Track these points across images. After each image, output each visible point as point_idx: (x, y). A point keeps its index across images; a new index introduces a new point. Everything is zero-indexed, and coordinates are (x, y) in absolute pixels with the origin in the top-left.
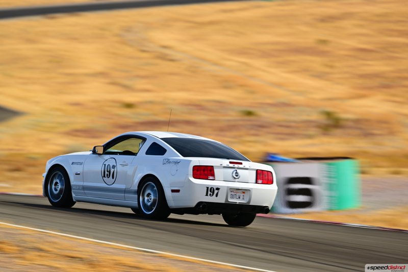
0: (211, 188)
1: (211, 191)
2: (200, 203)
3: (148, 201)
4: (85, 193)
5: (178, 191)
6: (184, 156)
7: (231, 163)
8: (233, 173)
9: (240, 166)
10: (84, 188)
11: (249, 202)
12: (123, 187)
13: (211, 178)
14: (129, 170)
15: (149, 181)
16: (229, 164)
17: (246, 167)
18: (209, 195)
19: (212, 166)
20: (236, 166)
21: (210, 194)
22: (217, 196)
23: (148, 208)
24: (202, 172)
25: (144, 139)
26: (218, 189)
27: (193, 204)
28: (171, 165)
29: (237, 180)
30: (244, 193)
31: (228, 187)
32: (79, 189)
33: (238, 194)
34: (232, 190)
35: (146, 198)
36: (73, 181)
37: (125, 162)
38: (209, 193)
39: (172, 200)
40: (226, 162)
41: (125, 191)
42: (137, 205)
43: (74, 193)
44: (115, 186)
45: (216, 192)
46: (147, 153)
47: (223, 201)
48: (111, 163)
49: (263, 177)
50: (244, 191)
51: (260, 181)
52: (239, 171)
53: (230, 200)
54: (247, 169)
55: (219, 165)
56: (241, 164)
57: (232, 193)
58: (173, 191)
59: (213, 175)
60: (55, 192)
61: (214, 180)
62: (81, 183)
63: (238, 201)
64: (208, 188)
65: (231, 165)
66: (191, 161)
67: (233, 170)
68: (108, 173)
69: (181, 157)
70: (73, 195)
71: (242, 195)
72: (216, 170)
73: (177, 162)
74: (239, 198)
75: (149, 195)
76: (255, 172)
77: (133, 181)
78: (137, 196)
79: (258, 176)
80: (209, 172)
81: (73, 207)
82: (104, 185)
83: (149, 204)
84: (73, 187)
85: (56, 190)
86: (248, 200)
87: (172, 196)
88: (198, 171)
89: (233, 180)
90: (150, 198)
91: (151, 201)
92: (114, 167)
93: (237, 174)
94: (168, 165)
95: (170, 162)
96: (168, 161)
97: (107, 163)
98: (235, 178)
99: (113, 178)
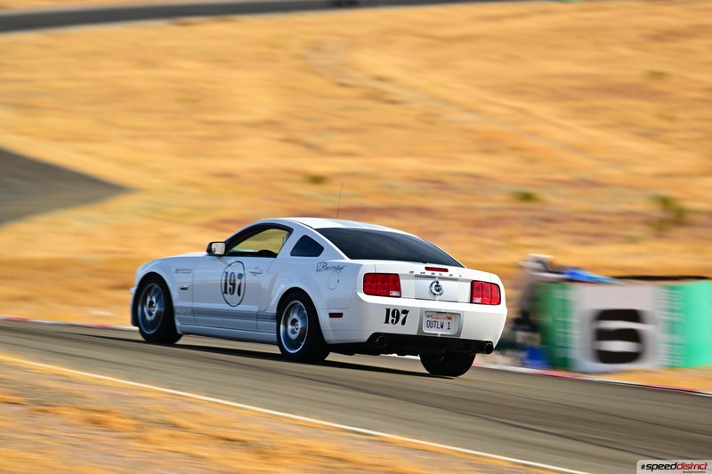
0: (394, 311)
1: (394, 315)
2: (376, 335)
3: (293, 332)
4: (196, 321)
5: (340, 315)
6: (352, 258)
7: (427, 269)
8: (431, 285)
9: (445, 274)
10: (195, 312)
11: (459, 333)
12: (254, 308)
13: (394, 293)
14: (263, 280)
15: (295, 299)
16: (425, 271)
17: (454, 276)
18: (390, 321)
19: (397, 275)
20: (437, 274)
21: (393, 321)
22: (403, 323)
23: (293, 344)
24: (380, 283)
25: (289, 230)
26: (405, 312)
27: (365, 337)
28: (329, 272)
29: (438, 298)
30: (450, 318)
31: (422, 309)
32: (185, 314)
33: (439, 321)
34: (429, 314)
35: (290, 327)
36: (177, 303)
37: (257, 268)
38: (391, 318)
39: (330, 330)
40: (419, 268)
41: (257, 316)
42: (275, 340)
43: (180, 320)
44: (243, 308)
45: (402, 316)
46: (293, 254)
47: (414, 332)
48: (237, 270)
49: (482, 293)
50: (449, 316)
51: (478, 300)
52: (441, 283)
53: (427, 331)
54: (456, 280)
55: (408, 273)
56: (446, 270)
57: (430, 319)
58: (332, 315)
59: (398, 289)
60: (148, 318)
61: (400, 297)
62: (189, 304)
63: (439, 333)
64: (388, 310)
65: (429, 273)
66: (361, 265)
67: (431, 281)
68: (231, 287)
69: (347, 260)
70: (178, 324)
71: (446, 322)
72: (403, 282)
73: (339, 268)
74: (442, 326)
75: (294, 322)
76: (469, 284)
77: (270, 300)
78: (275, 324)
79: (475, 291)
80: (391, 284)
81: (178, 343)
82: (226, 307)
83: (294, 337)
84: (177, 311)
85: (150, 314)
86: (456, 331)
87: (332, 325)
88: (372, 282)
89: (432, 297)
90: (295, 326)
91: (298, 331)
92: (240, 276)
93: (438, 288)
94: (324, 273)
95: (327, 268)
96: (325, 267)
97: (229, 270)
98: (435, 294)
99: (239, 294)
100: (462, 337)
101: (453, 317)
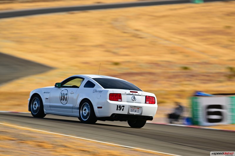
0: (119, 106)
1: (119, 107)
2: (113, 114)
3: (85, 113)
4: (51, 109)
5: (101, 107)
6: (105, 88)
7: (131, 92)
8: (132, 97)
9: (136, 94)
10: (50, 106)
11: (141, 113)
12: (71, 105)
13: (120, 100)
14: (74, 96)
15: (86, 102)
16: (130, 92)
17: (140, 94)
18: (118, 110)
19: (121, 94)
20: (134, 93)
21: (119, 109)
22: (123, 110)
23: (85, 117)
24: (115, 97)
25: (83, 79)
26: (123, 106)
27: (110, 115)
28: (98, 93)
29: (134, 101)
30: (138, 109)
31: (129, 105)
32: (47, 107)
33: (135, 109)
34: (131, 107)
35: (84, 112)
36: (44, 103)
37: (72, 91)
38: (118, 108)
39: (98, 113)
40: (128, 91)
41: (72, 108)
42: (79, 116)
43: (45, 109)
44: (67, 105)
45: (122, 108)
46: (85, 87)
47: (126, 113)
48: (65, 92)
49: (149, 100)
50: (138, 108)
51: (148, 102)
52: (135, 96)
53: (131, 113)
54: (140, 95)
55: (124, 93)
56: (137, 92)
57: (132, 109)
58: (98, 108)
59: (121, 98)
60: (35, 109)
61: (121, 101)
62: (49, 104)
63: (135, 113)
64: (118, 106)
65: (131, 93)
66: (108, 91)
67: (132, 96)
68: (63, 98)
69: (103, 89)
70: (45, 110)
71: (137, 110)
72: (123, 97)
73: (101, 92)
74: (136, 111)
75: (85, 110)
76: (145, 97)
77: (77, 103)
78: (79, 110)
79: (147, 99)
80: (118, 97)
81: (44, 117)
82: (61, 105)
83: (85, 115)
84: (44, 106)
85: (35, 108)
86: (140, 113)
87: (98, 111)
88: (112, 96)
89: (132, 101)
90: (86, 111)
91: (87, 113)
92: (66, 94)
93: (134, 98)
94: (96, 93)
95: (97, 92)
96: (96, 91)
97: (63, 92)
98: (133, 100)
99: (66, 101)
100: (142, 115)
101: (139, 108)
